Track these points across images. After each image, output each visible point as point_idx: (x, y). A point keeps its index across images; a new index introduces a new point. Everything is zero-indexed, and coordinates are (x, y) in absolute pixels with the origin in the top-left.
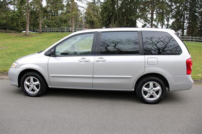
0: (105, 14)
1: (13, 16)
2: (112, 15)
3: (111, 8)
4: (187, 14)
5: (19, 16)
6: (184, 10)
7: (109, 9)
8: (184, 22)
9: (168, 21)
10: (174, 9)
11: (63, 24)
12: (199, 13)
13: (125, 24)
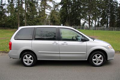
0: (63, 17)
1: (11, 19)
2: (67, 17)
3: (66, 13)
4: (109, 15)
5: (14, 19)
6: (107, 12)
7: (65, 13)
8: (108, 20)
9: (99, 19)
10: (101, 12)
11: (37, 23)
12: (116, 14)
13: (74, 22)
